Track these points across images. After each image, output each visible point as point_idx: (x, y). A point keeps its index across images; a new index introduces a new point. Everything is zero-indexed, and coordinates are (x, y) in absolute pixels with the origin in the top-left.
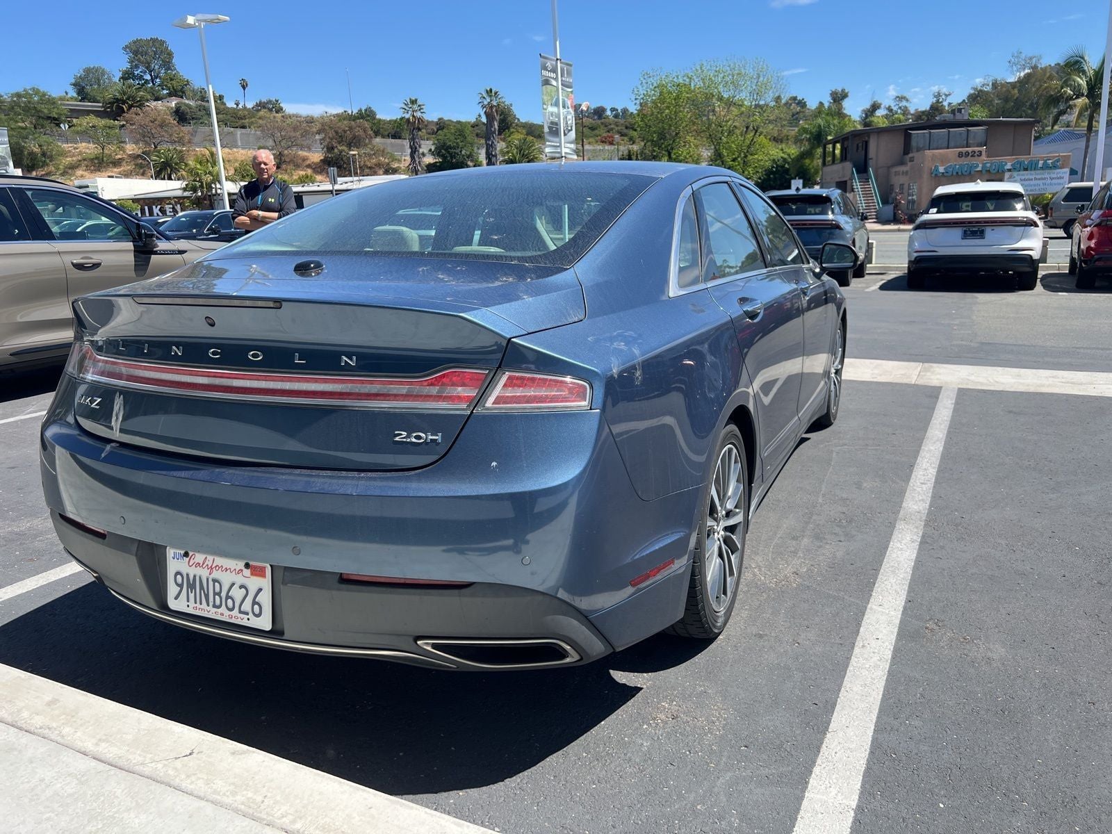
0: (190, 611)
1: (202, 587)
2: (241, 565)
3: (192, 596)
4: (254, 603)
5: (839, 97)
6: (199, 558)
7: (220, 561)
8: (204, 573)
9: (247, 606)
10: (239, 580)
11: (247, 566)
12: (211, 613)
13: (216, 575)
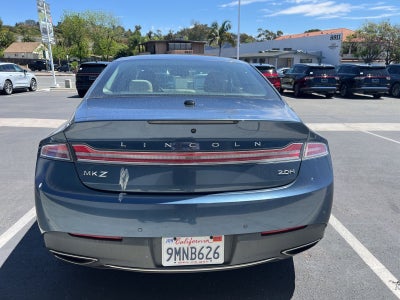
0: (177, 264)
1: (184, 252)
2: (208, 238)
3: (178, 258)
4: (215, 253)
5: (138, 28)
6: (183, 239)
7: (194, 238)
8: (185, 246)
9: (211, 255)
10: (207, 244)
11: (211, 238)
12: (190, 262)
13: (192, 245)
